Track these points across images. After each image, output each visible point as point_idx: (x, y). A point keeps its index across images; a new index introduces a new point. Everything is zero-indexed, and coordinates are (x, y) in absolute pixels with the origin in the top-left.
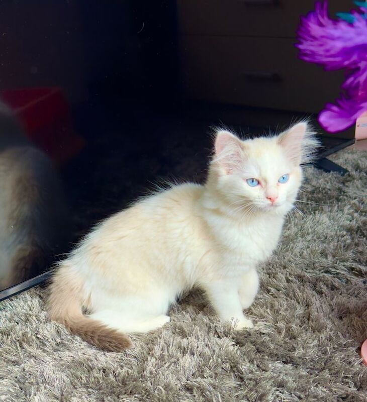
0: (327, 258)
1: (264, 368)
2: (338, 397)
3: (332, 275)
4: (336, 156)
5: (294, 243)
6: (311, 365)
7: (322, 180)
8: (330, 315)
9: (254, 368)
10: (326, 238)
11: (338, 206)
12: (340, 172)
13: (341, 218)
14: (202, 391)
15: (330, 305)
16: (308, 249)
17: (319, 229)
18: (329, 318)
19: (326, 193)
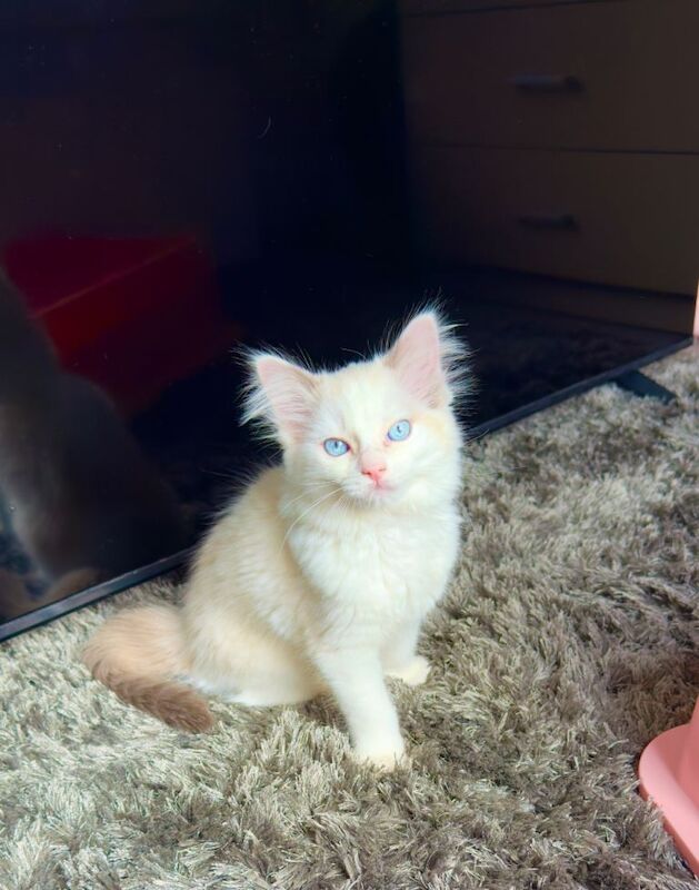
0: (610, 566)
1: (454, 794)
2: (581, 863)
3: (614, 603)
4: (659, 368)
5: (557, 535)
6: (542, 790)
7: (626, 412)
8: (595, 687)
9: (437, 793)
10: (615, 526)
11: (647, 465)
12: (661, 397)
13: (648, 486)
14: (330, 839)
15: (598, 665)
16: (579, 549)
17: (606, 509)
18: (592, 691)
19: (630, 437)
